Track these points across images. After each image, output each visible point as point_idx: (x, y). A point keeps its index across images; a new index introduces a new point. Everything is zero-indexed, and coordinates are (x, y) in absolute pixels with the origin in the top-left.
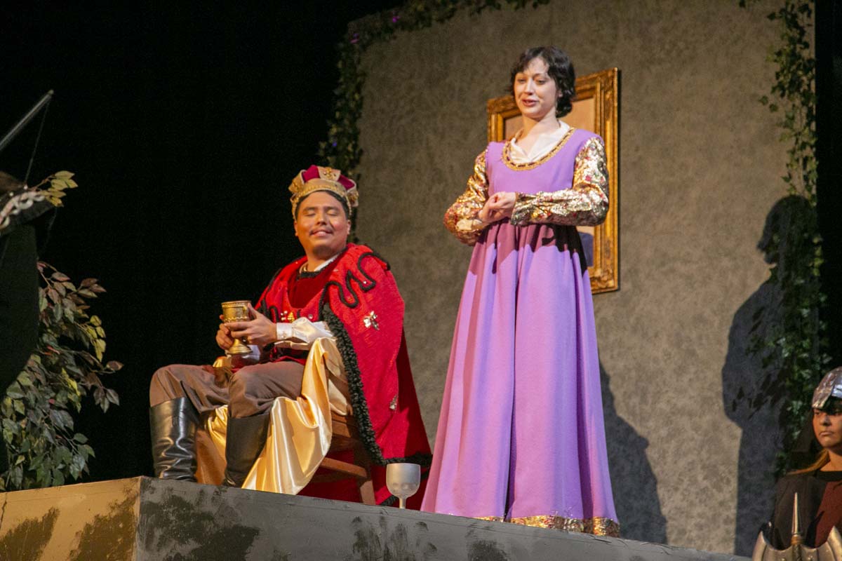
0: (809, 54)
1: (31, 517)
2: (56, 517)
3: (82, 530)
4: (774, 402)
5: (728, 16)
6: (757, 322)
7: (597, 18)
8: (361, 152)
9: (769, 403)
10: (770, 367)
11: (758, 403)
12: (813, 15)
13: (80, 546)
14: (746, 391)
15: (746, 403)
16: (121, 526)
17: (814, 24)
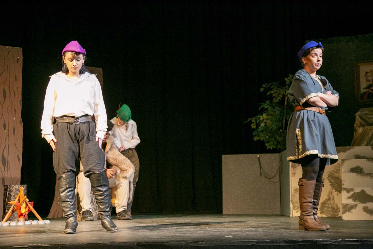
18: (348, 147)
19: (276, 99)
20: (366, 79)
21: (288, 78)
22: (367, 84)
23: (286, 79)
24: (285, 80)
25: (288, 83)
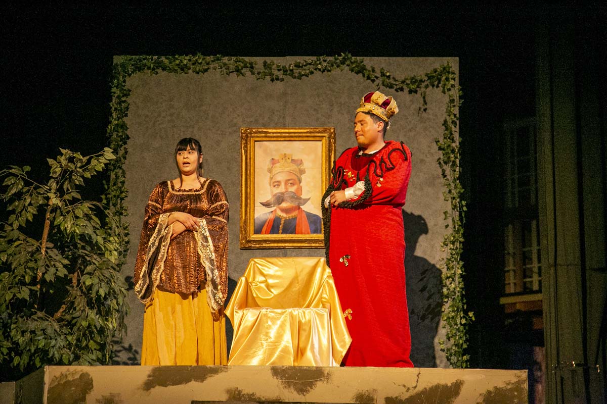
0: (456, 145)
1: (442, 382)
2: (462, 384)
3: (485, 393)
4: (432, 319)
5: (406, 116)
6: (424, 276)
7: (318, 98)
8: (128, 138)
9: (430, 318)
10: (431, 300)
11: (423, 318)
12: (458, 127)
13: (484, 401)
14: (416, 311)
15: (416, 317)
16: (516, 393)
17: (458, 131)
19: (17, 219)
20: (271, 178)
21: (55, 159)
22: (272, 192)
23: (51, 161)
24: (47, 162)
25: (54, 176)
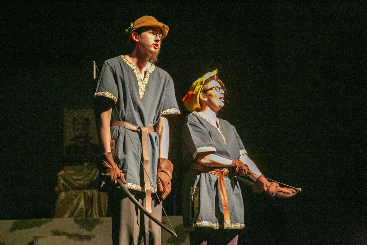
18: (45, 219)
